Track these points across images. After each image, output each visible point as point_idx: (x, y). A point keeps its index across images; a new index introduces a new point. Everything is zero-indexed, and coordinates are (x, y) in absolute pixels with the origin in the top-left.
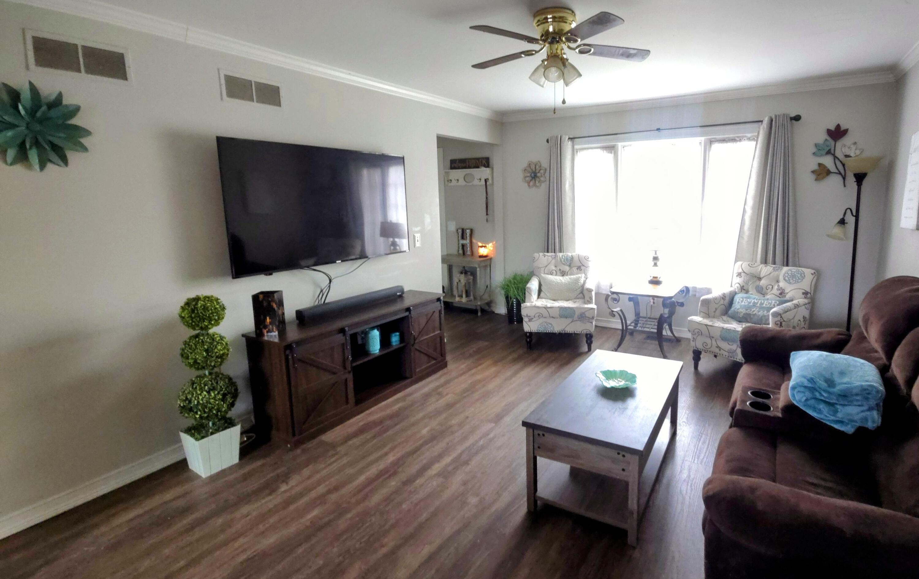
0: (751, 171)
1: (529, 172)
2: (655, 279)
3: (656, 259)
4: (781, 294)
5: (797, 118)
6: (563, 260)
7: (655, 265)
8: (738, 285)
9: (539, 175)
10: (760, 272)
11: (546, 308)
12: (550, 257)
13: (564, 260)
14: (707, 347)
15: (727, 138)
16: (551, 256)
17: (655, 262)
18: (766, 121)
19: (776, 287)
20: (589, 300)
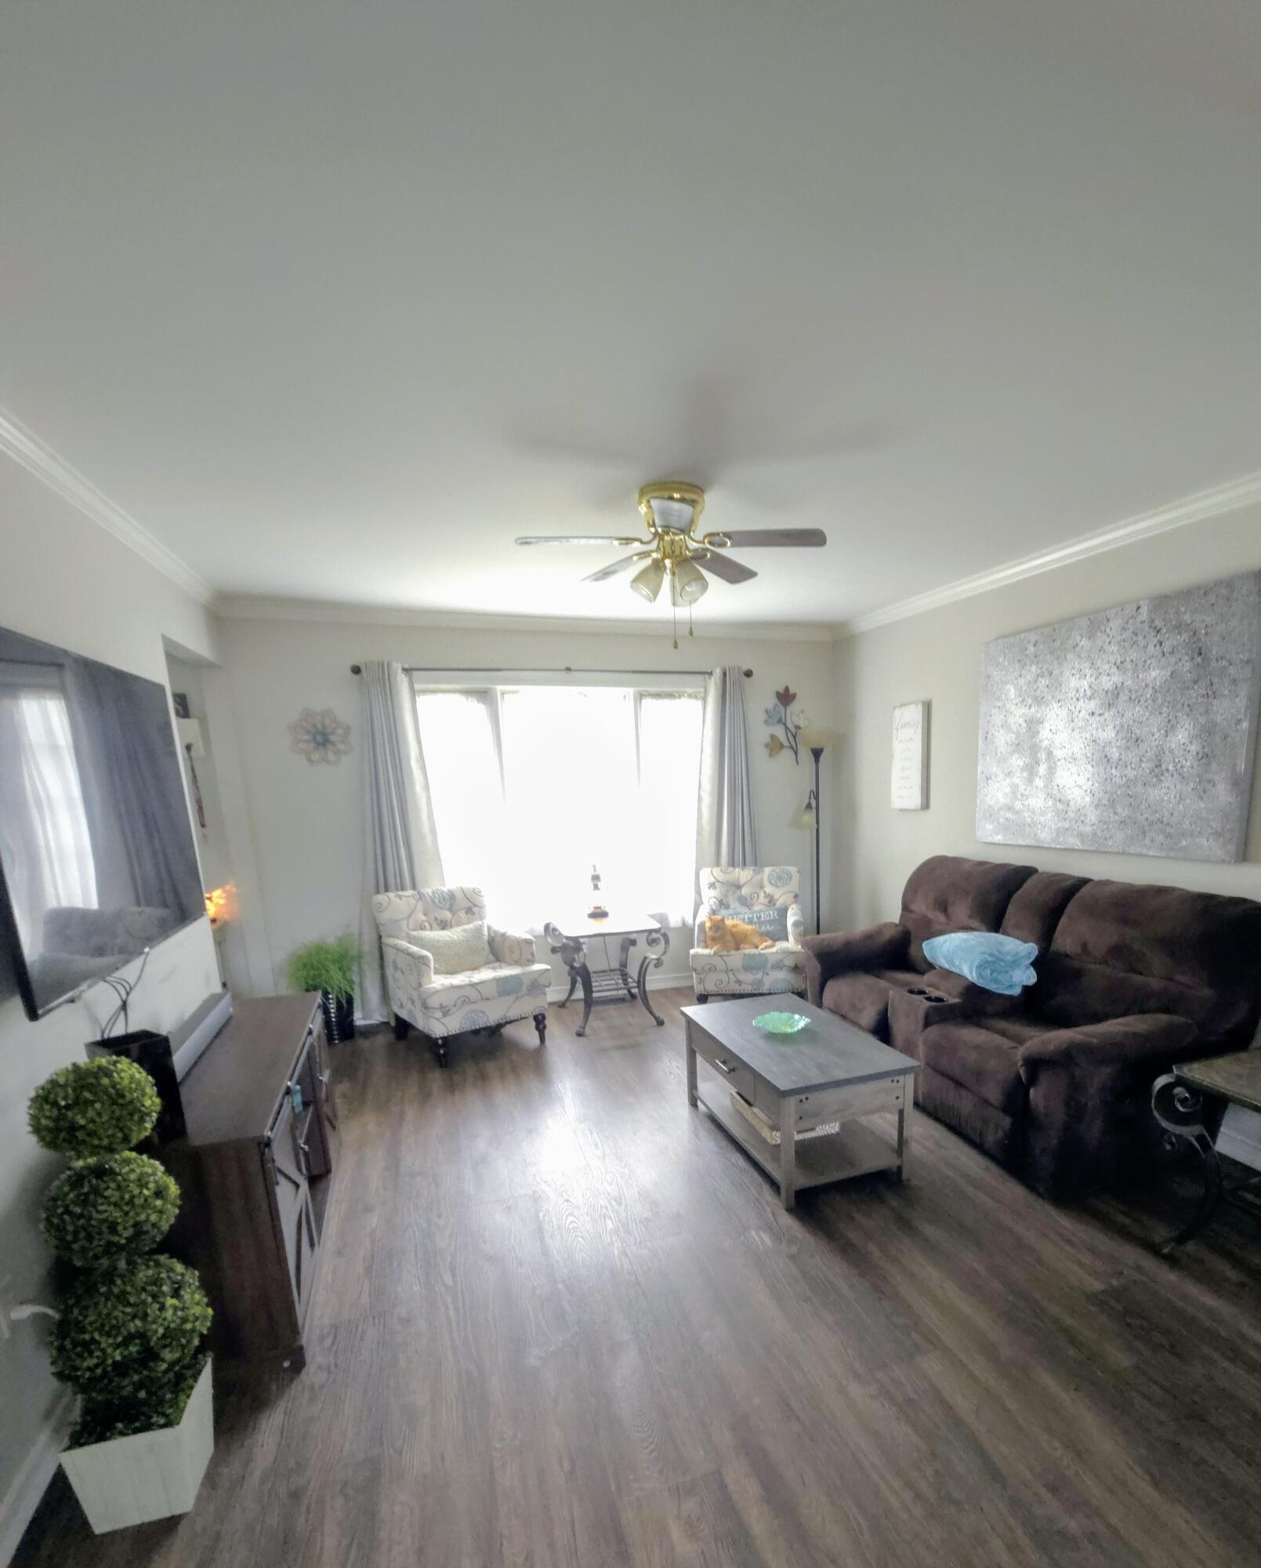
0: (702, 741)
1: (309, 732)
2: (598, 911)
3: (596, 878)
4: (770, 902)
5: (748, 674)
6: (437, 900)
7: (596, 887)
8: (714, 900)
9: (332, 738)
10: (739, 878)
11: (473, 985)
12: (411, 899)
13: (439, 900)
14: (722, 986)
15: (662, 692)
16: (413, 896)
17: (596, 883)
18: (718, 672)
19: (762, 894)
20: (530, 957)
